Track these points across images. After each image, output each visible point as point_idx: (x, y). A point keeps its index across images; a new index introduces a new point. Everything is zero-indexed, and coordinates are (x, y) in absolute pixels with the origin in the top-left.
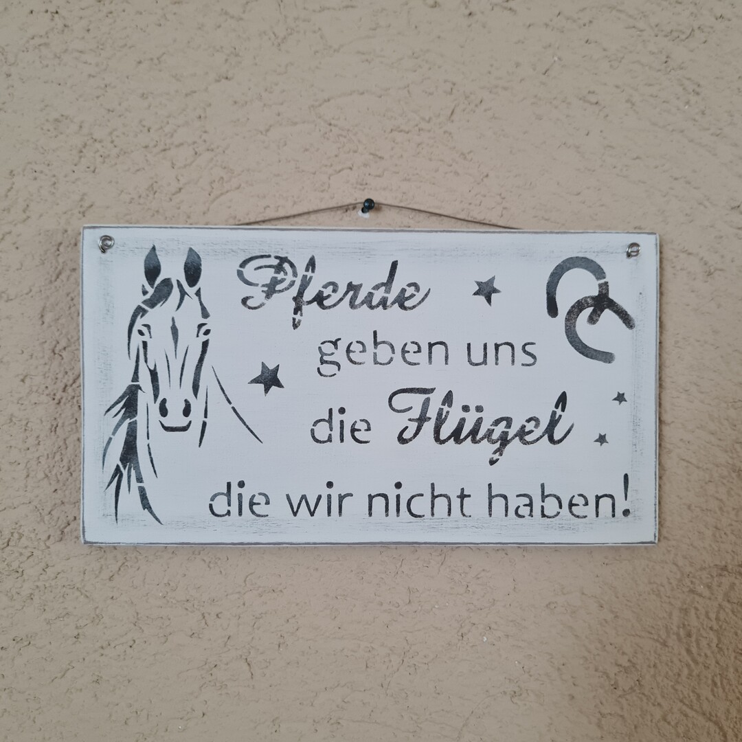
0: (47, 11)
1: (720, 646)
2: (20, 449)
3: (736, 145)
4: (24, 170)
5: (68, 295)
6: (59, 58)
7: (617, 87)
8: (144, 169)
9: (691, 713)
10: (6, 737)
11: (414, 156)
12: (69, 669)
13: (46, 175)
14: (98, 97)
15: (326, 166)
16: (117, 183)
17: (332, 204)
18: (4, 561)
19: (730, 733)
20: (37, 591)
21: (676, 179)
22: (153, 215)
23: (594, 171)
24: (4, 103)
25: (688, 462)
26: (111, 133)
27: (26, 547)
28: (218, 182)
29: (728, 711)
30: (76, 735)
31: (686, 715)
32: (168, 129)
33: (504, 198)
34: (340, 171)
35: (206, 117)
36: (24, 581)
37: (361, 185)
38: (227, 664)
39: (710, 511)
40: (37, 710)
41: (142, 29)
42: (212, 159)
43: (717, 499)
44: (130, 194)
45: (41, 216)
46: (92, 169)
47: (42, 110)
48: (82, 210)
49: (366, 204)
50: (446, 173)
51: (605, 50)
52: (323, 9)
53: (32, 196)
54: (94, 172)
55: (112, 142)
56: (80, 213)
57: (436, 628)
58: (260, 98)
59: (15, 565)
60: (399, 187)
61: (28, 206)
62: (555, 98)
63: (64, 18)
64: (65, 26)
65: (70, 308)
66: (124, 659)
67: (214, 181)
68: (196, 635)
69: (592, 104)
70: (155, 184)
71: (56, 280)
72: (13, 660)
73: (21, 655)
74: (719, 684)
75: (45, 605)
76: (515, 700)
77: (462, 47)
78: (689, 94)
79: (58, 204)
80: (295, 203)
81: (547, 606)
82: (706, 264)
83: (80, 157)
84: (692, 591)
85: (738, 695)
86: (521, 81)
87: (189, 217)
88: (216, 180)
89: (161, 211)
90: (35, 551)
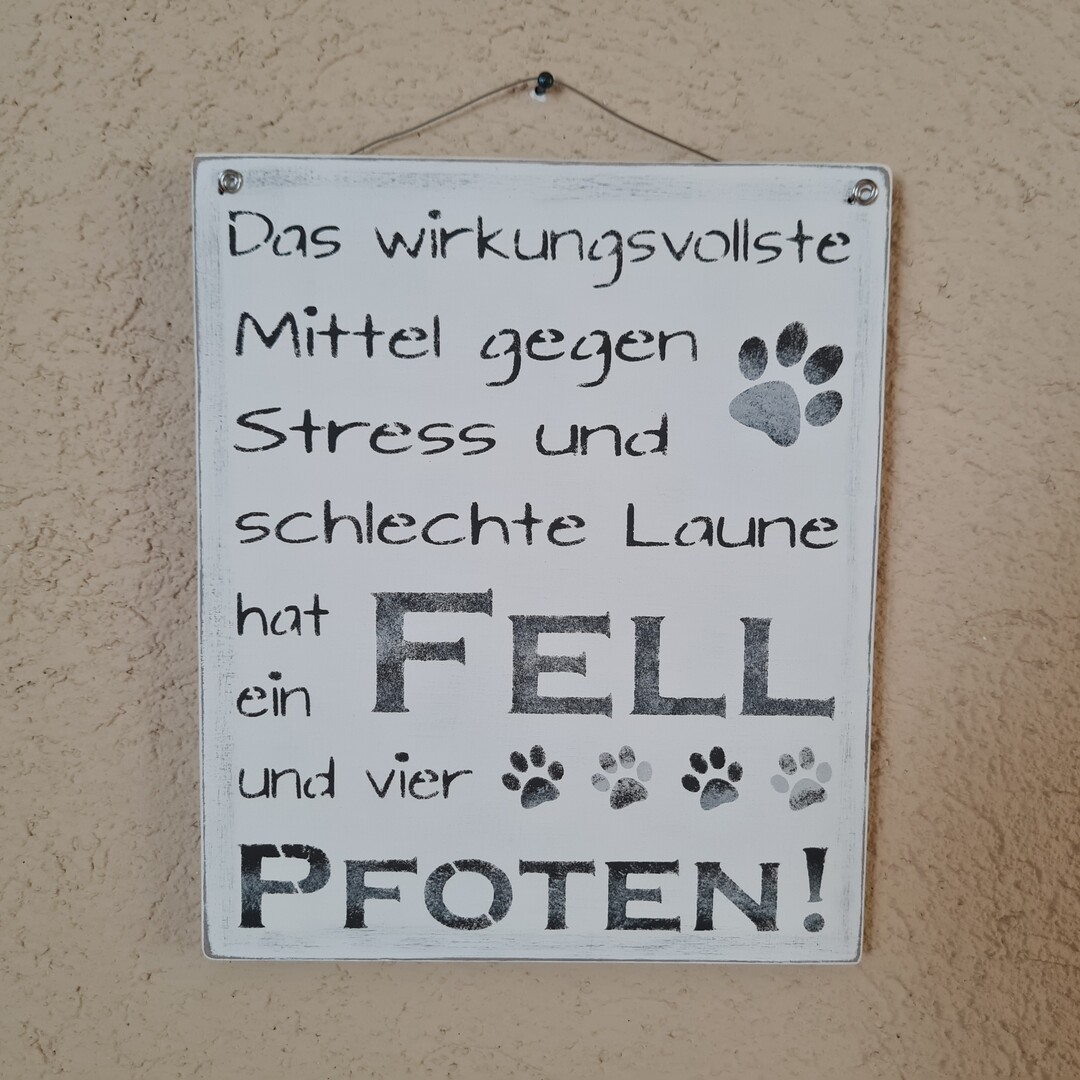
1: (1004, 719)
2: (52, 415)
4: (55, 14)
5: (117, 199)
8: (225, 19)
9: (958, 806)
10: (35, 800)
11: (613, 12)
12: (119, 714)
13: (86, 23)
15: (486, 23)
16: (187, 37)
18: (31, 567)
19: (1009, 836)
20: (76, 608)
21: (989, 59)
22: (238, 88)
23: (872, 43)
25: (978, 466)
27: (60, 550)
28: (332, 41)
29: (1008, 805)
30: (128, 801)
31: (951, 809)
33: (740, 79)
34: (506, 31)
36: (58, 595)
37: (536, 52)
39: (1004, 535)
40: (76, 766)
42: (323, 7)
43: (1015, 519)
44: (205, 54)
45: (79, 82)
46: (151, 15)
48: (137, 76)
49: (542, 80)
50: (658, 39)
53: (66, 53)
54: (154, 20)
56: (133, 80)
59: (46, 573)
60: (590, 58)
61: (60, 67)
65: (120, 217)
67: (326, 40)
70: (241, 42)
71: (100, 177)
72: (44, 699)
73: (55, 693)
74: (998, 769)
75: (86, 628)
79: (102, 66)
80: (440, 77)
82: (1023, 185)
84: (972, 644)
85: (1024, 785)
87: (288, 92)
88: (329, 39)
89: (249, 81)
90: (74, 556)
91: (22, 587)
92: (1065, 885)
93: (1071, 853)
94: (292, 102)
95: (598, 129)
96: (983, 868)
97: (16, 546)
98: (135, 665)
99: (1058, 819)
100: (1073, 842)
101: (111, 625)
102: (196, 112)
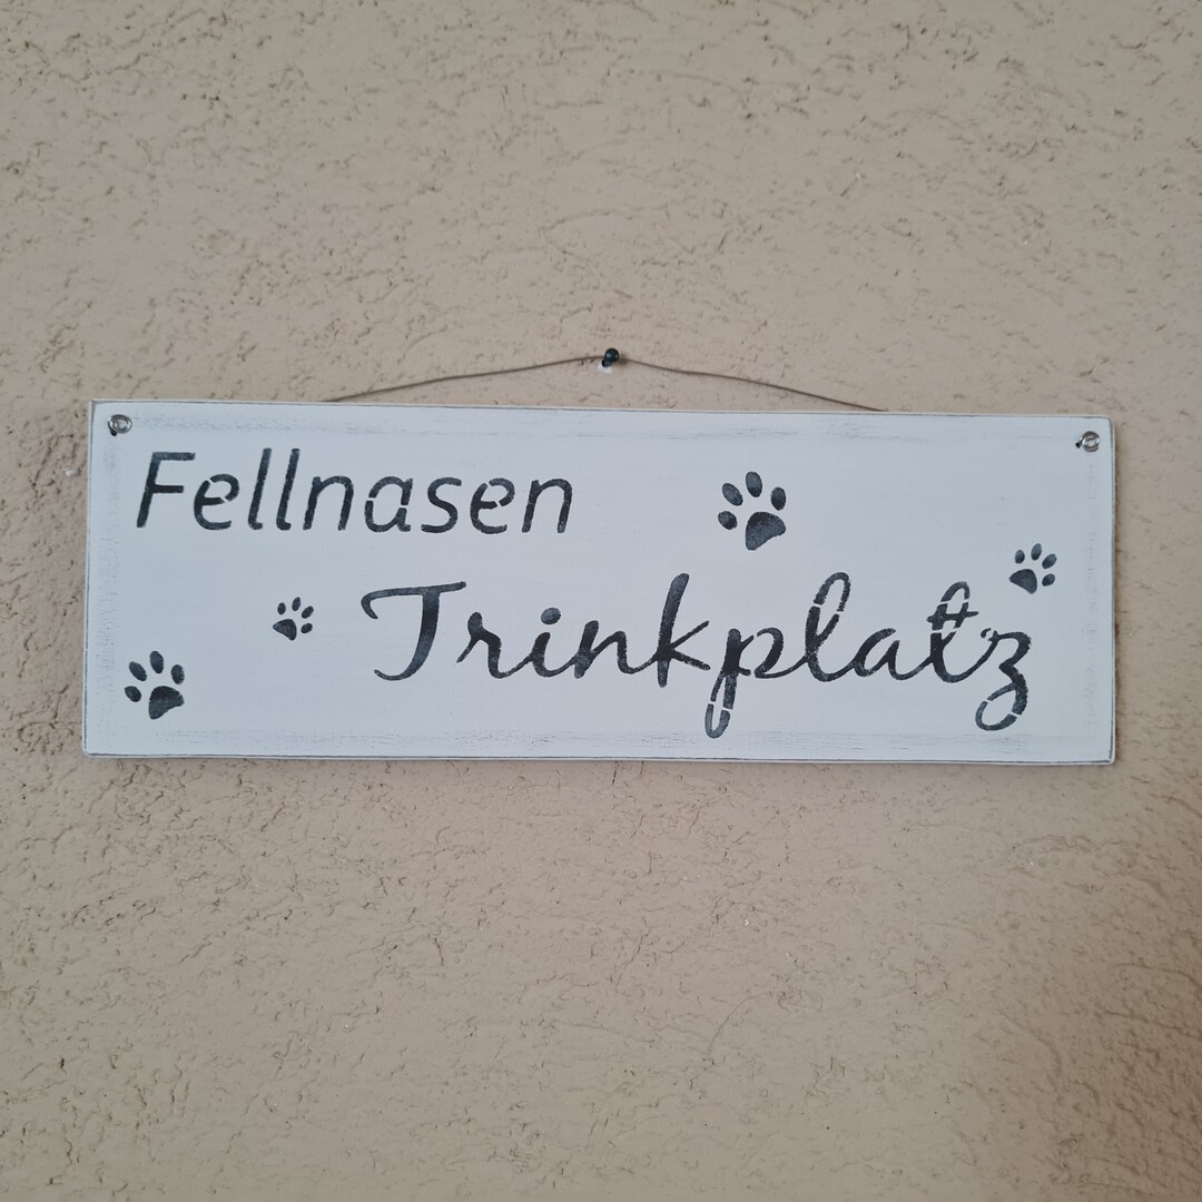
0: (204, 97)
1: (1054, 942)
3: (1088, 293)
4: (169, 299)
6: (218, 157)
7: (936, 214)
8: (323, 303)
9: (1015, 1029)
10: (119, 1033)
11: (672, 296)
12: (204, 946)
13: (197, 306)
14: (267, 209)
15: (558, 305)
16: (288, 319)
17: (566, 354)
18: (125, 803)
19: (1066, 1058)
20: (166, 842)
21: (1009, 334)
22: (334, 362)
23: (903, 321)
24: (145, 213)
26: (282, 255)
27: (154, 786)
28: (418, 321)
29: (1064, 1028)
30: (210, 1032)
31: (1008, 1032)
32: (354, 252)
33: (786, 353)
34: (575, 313)
35: (404, 239)
36: (150, 829)
37: (602, 330)
38: (410, 945)
40: (161, 997)
41: (326, 124)
42: (411, 292)
44: (304, 333)
45: (188, 358)
46: (256, 300)
47: (194, 223)
48: (241, 353)
49: (608, 356)
50: (712, 319)
51: (921, 166)
52: (559, 104)
53: (177, 332)
54: (258, 304)
55: (283, 266)
56: (238, 356)
57: (684, 907)
58: (475, 215)
59: (139, 809)
60: (652, 335)
61: (172, 345)
62: (856, 227)
63: (226, 107)
64: (227, 116)
66: (277, 934)
67: (413, 321)
68: (371, 905)
69: (903, 235)
70: (336, 322)
72: (132, 931)
73: (143, 925)
74: (1052, 991)
75: (176, 861)
76: (785, 1004)
77: (737, 158)
78: (1030, 225)
79: (211, 344)
80: (516, 351)
81: (829, 882)
83: (242, 285)
84: (1020, 869)
85: (1078, 1007)
86: (812, 203)
87: (379, 366)
88: (416, 320)
89: (343, 356)
90: (166, 791)
91: (115, 822)
92: (1121, 1106)
93: (1126, 1075)
94: (382, 375)
95: (659, 397)
96: (1042, 1091)
97: (112, 782)
98: (221, 896)
99: (1112, 1041)
100: (1126, 1063)
101: (200, 858)
102: (294, 383)
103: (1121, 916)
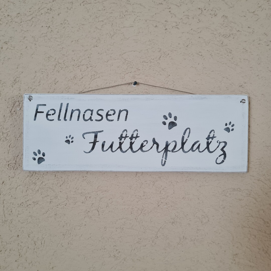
0: (47, 26)
3: (242, 68)
4: (39, 71)
6: (50, 40)
7: (208, 51)
8: (73, 71)
10: (30, 229)
11: (149, 69)
12: (48, 211)
13: (45, 73)
14: (60, 51)
15: (124, 72)
16: (65, 75)
17: (125, 82)
18: (31, 180)
20: (40, 189)
21: (224, 77)
22: (75, 84)
23: (200, 75)
24: (34, 52)
26: (64, 61)
27: (37, 177)
30: (49, 230)
32: (79, 60)
33: (174, 82)
34: (127, 73)
35: (90, 57)
36: (36, 186)
37: (134, 77)
38: (92, 211)
40: (39, 222)
41: (73, 32)
42: (92, 69)
44: (68, 78)
45: (44, 84)
46: (58, 71)
47: (45, 54)
48: (55, 83)
49: (135, 83)
50: (158, 74)
51: (204, 40)
52: (124, 27)
53: (41, 78)
54: (59, 72)
55: (64, 64)
57: (151, 203)
58: (106, 52)
59: (34, 182)
60: (144, 78)
61: (40, 81)
62: (190, 54)
63: (51, 29)
64: (52, 31)
66: (64, 209)
67: (92, 75)
68: (84, 203)
69: (200, 55)
70: (75, 76)
72: (33, 208)
73: (35, 207)
75: (42, 193)
76: (173, 224)
77: (163, 38)
78: (229, 53)
79: (48, 81)
80: (115, 82)
81: (183, 198)
83: (55, 68)
84: (225, 195)
86: (180, 49)
87: (85, 85)
89: (77, 83)
90: (40, 178)
91: (29, 185)
92: (247, 247)
93: (248, 240)
94: (85, 88)
95: (146, 92)
96: (230, 244)
97: (28, 176)
98: (51, 200)
99: (245, 233)
100: (248, 238)
101: (47, 192)
102: (67, 89)
103: (247, 206)
